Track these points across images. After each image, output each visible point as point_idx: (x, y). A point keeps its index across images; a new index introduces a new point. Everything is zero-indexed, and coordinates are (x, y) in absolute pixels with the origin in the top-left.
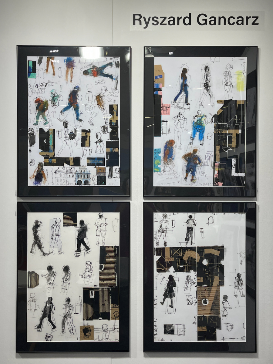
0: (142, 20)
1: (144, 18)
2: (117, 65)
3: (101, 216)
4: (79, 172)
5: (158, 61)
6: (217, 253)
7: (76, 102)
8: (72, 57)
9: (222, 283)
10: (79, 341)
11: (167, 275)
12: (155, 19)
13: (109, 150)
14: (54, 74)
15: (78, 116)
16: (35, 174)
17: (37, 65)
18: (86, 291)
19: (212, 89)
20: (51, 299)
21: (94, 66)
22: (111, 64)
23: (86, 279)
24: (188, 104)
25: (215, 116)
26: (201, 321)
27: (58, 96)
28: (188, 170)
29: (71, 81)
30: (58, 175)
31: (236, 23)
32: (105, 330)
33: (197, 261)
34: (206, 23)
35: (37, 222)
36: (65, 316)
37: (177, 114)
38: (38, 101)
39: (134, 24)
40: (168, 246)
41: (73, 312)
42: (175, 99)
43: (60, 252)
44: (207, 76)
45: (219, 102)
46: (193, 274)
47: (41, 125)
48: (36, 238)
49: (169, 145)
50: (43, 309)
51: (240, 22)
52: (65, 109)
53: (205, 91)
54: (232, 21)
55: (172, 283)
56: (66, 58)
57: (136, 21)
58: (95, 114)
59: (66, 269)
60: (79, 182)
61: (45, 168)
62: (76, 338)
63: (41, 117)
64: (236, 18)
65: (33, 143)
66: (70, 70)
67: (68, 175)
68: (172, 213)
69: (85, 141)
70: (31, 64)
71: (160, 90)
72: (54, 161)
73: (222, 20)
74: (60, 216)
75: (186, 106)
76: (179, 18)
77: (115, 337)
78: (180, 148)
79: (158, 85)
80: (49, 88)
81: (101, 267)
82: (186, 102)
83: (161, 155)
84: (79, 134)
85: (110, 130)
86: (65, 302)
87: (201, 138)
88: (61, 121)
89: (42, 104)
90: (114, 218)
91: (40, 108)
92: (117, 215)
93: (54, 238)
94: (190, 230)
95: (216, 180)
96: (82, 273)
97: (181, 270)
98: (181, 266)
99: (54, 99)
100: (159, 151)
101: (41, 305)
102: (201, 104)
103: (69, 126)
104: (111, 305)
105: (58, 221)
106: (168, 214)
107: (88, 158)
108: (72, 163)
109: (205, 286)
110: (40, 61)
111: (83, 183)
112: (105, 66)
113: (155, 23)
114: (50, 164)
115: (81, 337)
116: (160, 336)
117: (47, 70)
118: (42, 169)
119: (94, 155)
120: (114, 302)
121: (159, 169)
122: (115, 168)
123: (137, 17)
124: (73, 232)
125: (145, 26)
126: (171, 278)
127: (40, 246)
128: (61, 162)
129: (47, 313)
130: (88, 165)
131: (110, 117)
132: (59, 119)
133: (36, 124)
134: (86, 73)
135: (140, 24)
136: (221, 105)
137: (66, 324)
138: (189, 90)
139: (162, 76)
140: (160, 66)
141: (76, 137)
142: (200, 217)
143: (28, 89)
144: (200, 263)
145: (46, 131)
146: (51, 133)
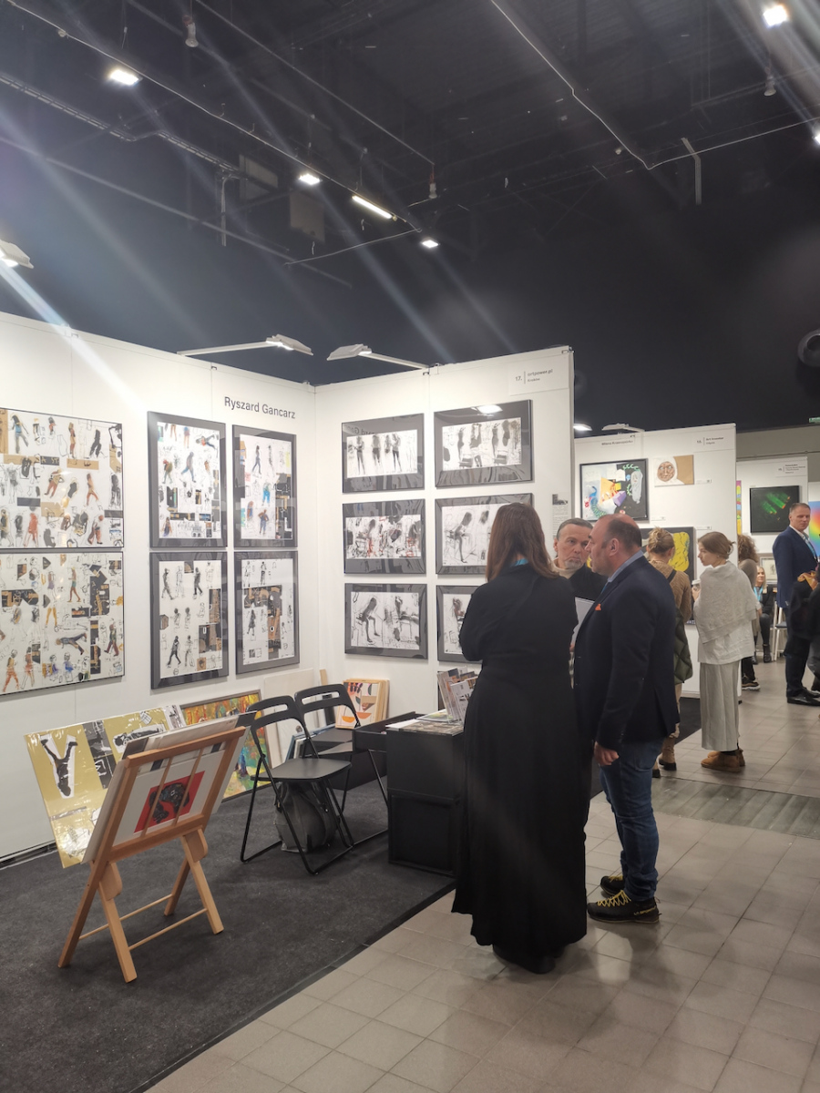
0: (230, 402)
1: (232, 401)
3: (208, 564)
4: (195, 526)
5: (241, 437)
6: (278, 590)
7: (191, 466)
8: (188, 427)
9: (281, 613)
12: (238, 403)
13: (214, 508)
14: (176, 440)
15: (193, 477)
16: (164, 527)
17: (164, 431)
18: (201, 628)
19: (273, 463)
20: (177, 637)
21: (203, 437)
23: (201, 618)
24: (261, 474)
26: (270, 645)
27: (179, 459)
28: (261, 524)
29: (188, 447)
30: (180, 528)
32: (214, 660)
33: (267, 597)
34: (267, 412)
35: (166, 570)
36: (187, 652)
37: (254, 481)
38: (165, 462)
39: (226, 405)
40: (251, 586)
41: (192, 647)
42: (253, 470)
43: (183, 596)
44: (270, 453)
45: (277, 474)
46: (265, 608)
48: (166, 584)
49: (250, 506)
50: (172, 648)
51: (285, 415)
52: (184, 471)
53: (270, 465)
55: (253, 616)
56: (184, 427)
57: (227, 403)
58: (204, 477)
59: (188, 610)
60: (195, 535)
63: (167, 476)
64: (283, 411)
65: (162, 499)
66: (187, 438)
67: (187, 529)
68: (252, 560)
69: (198, 499)
70: (159, 429)
71: (243, 461)
72: (178, 516)
73: (276, 411)
74: (181, 564)
75: (259, 475)
76: (252, 405)
77: (219, 665)
78: (256, 508)
79: (241, 457)
80: (173, 452)
81: (210, 607)
82: (259, 472)
83: (246, 513)
84: (194, 494)
85: (214, 491)
86: (187, 640)
89: (168, 466)
90: (218, 564)
91: (166, 468)
93: (178, 584)
94: (263, 573)
95: (276, 534)
96: (198, 612)
98: (258, 603)
99: (176, 463)
102: (268, 475)
103: (187, 486)
104: (217, 639)
105: (181, 569)
106: (249, 561)
107: (200, 514)
108: (189, 518)
109: (272, 616)
111: (197, 535)
112: (210, 438)
113: (239, 406)
114: (175, 518)
117: (171, 436)
118: (169, 523)
119: (204, 512)
120: (219, 635)
122: (217, 523)
123: (227, 400)
125: (232, 408)
126: (253, 612)
127: (168, 592)
128: (182, 516)
129: (174, 652)
130: (201, 520)
133: (164, 483)
134: (198, 441)
135: (229, 405)
136: (278, 476)
137: (188, 658)
138: (261, 462)
139: (244, 450)
140: (242, 441)
141: (192, 496)
143: (157, 451)
144: (269, 599)
146: (175, 491)
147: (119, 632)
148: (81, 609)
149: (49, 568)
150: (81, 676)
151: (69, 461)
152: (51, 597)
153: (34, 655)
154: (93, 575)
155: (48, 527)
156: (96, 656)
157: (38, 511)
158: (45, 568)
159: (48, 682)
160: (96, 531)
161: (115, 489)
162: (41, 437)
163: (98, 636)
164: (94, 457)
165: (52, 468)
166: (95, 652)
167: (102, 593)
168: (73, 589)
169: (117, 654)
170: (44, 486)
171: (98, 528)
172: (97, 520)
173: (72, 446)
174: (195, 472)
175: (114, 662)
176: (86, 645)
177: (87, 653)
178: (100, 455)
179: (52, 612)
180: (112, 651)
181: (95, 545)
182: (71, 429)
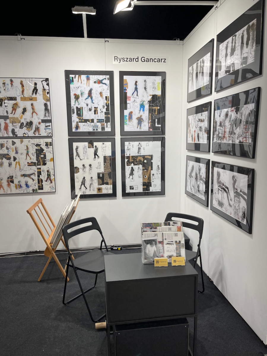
0: (118, 59)
1: (119, 58)
2: (108, 79)
3: (103, 144)
4: (94, 125)
5: (125, 77)
6: (150, 157)
7: (91, 95)
8: (89, 75)
9: (152, 169)
10: (97, 193)
11: (130, 167)
12: (123, 59)
13: (106, 116)
14: (81, 83)
15: (92, 101)
16: (75, 126)
17: (74, 79)
18: (99, 174)
19: (147, 90)
20: (84, 177)
21: (98, 80)
22: (105, 79)
23: (98, 169)
24: (138, 96)
25: (149, 101)
26: (144, 184)
27: (83, 92)
28: (138, 124)
29: (89, 86)
30: (85, 126)
31: (157, 62)
32: (107, 189)
33: (142, 161)
34: (145, 61)
35: (77, 146)
36: (91, 184)
37: (134, 100)
38: (75, 95)
39: (115, 61)
40: (131, 155)
41: (94, 182)
42: (133, 94)
43: (87, 159)
44: (145, 84)
45: (150, 95)
46: (141, 166)
47: (77, 105)
48: (77, 153)
49: (131, 114)
50: (81, 182)
51: (159, 61)
52: (87, 98)
53: (145, 91)
54: (155, 60)
55: (132, 170)
56: (86, 76)
57: (116, 60)
58: (99, 101)
59: (90, 165)
60: (94, 130)
61: (79, 123)
62: (95, 192)
63: (76, 102)
64: (157, 59)
65: (74, 113)
66: (88, 81)
67: (89, 127)
68: (132, 142)
69: (96, 112)
70: (71, 78)
71: (126, 90)
72: (83, 121)
73: (151, 60)
74: (86, 144)
75: (137, 97)
76: (133, 59)
77: (111, 192)
78: (135, 115)
79: (125, 88)
80: (79, 89)
81: (104, 164)
82: (137, 95)
83: (127, 118)
84: (93, 109)
85: (106, 107)
86: (90, 179)
87: (143, 110)
88: (85, 103)
89: (77, 96)
90: (109, 144)
91: (76, 98)
92: (110, 143)
93: (84, 153)
94: (139, 149)
95: (149, 128)
96: (97, 167)
97: (136, 165)
98: (136, 163)
99: (82, 94)
100: (126, 116)
101: (81, 180)
102: (143, 96)
103: (89, 105)
104: (109, 179)
105: (86, 146)
106: (130, 142)
107: (97, 119)
108: (90, 121)
109: (145, 170)
110: (75, 77)
111: (95, 130)
112: (103, 80)
113: (124, 61)
115: (97, 192)
116: (128, 190)
117: (78, 81)
118: (78, 124)
119: (99, 118)
120: (110, 178)
121: (127, 124)
122: (108, 123)
123: (116, 58)
124: (92, 150)
125: (119, 62)
126: (132, 168)
127: (79, 156)
128: (86, 121)
129: (83, 183)
130: (97, 122)
131: (106, 101)
132: (84, 103)
133: (75, 105)
134: (95, 82)
135: (117, 61)
136: (151, 96)
137: (91, 187)
138: (138, 90)
139: (127, 84)
140: (126, 80)
141: (92, 110)
142: (144, 143)
143: (71, 89)
144: (143, 162)
145: (79, 108)
146: (81, 109)
147: (52, 173)
148: (32, 163)
149: (15, 145)
150: (33, 190)
151: (21, 98)
152: (17, 157)
153: (11, 180)
154: (37, 148)
155: (13, 128)
156: (40, 183)
157: (8, 121)
158: (13, 145)
159: (18, 191)
160: (37, 129)
161: (46, 109)
162: (7, 88)
163: (41, 174)
164: (34, 96)
165: (13, 102)
166: (40, 181)
167: (42, 156)
168: (27, 154)
169: (51, 182)
170: (10, 110)
171: (39, 128)
172: (38, 124)
173: (23, 91)
174: (94, 98)
175: (50, 186)
176: (35, 178)
177: (36, 181)
178: (37, 94)
179: (18, 164)
180: (49, 181)
181: (37, 135)
182: (22, 83)
